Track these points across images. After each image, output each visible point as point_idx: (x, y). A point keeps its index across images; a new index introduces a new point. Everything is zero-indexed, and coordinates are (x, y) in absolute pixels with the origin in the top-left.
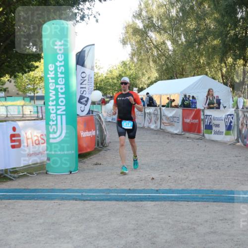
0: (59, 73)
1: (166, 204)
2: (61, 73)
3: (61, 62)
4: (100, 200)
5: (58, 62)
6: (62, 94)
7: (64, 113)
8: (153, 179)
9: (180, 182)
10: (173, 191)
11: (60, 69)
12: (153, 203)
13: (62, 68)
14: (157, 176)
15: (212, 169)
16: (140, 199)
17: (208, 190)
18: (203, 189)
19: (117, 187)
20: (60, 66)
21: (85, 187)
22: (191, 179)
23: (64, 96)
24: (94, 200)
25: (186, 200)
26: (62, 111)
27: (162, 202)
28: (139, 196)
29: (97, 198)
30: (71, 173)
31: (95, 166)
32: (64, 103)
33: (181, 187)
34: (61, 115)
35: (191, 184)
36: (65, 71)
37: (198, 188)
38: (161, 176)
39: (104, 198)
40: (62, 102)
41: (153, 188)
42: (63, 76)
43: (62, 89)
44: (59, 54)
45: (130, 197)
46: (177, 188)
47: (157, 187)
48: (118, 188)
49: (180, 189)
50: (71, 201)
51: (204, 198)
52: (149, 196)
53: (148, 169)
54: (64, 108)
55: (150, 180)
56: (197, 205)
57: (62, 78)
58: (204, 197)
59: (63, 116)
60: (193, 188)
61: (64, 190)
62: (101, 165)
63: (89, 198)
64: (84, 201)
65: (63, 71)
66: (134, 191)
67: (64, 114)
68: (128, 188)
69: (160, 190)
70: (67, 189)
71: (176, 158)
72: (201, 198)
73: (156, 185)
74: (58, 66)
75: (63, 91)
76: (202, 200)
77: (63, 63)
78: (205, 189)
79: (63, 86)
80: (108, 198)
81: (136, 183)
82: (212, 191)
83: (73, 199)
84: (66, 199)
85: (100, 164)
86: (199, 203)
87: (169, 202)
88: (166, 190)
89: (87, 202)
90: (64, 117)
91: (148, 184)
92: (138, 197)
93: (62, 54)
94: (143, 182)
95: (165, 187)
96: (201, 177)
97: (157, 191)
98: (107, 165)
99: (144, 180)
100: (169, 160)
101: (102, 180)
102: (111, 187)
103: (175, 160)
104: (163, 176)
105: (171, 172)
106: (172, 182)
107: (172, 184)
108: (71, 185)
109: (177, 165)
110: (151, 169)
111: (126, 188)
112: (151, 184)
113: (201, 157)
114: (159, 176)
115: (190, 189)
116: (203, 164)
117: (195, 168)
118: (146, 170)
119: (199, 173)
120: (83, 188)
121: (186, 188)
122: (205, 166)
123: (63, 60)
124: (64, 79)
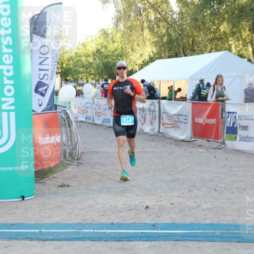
0: (3, 47)
1: (168, 245)
2: (8, 46)
3: (6, 29)
4: (69, 240)
5: (2, 29)
6: (9, 78)
7: (13, 108)
8: (147, 207)
10: (177, 227)
11: (5, 40)
12: (148, 244)
13: (9, 38)
14: (154, 204)
15: (236, 192)
16: (128, 237)
17: (230, 225)
19: (93, 220)
20: (6, 36)
21: (45, 221)
22: (205, 207)
23: (12, 82)
24: (59, 240)
25: (197, 239)
26: (9, 105)
27: (162, 242)
28: (126, 233)
29: (62, 236)
30: (23, 197)
32: (12, 94)
33: (189, 220)
34: (8, 111)
35: (204, 215)
36: (13, 43)
37: (215, 221)
38: (159, 203)
39: (74, 236)
40: (9, 91)
41: (148, 222)
42: (10, 51)
43: (8, 71)
44: (3, 16)
45: (113, 235)
46: (183, 222)
47: (153, 220)
48: (95, 222)
49: (188, 223)
50: (23, 242)
51: (224, 237)
52: (142, 233)
53: (140, 193)
54: (12, 100)
55: (143, 209)
56: (213, 246)
57: (10, 54)
58: (224, 235)
59: (10, 113)
60: (208, 222)
61: (12, 226)
62: (70, 188)
63: (51, 237)
64: (44, 240)
65: (11, 43)
66: (120, 226)
68: (110, 222)
69: (157, 224)
70: (16, 224)
71: (182, 176)
72: (219, 237)
73: (152, 217)
74: (3, 35)
75: (11, 74)
76: (222, 239)
77: (9, 32)
78: (225, 223)
79: (11, 67)
80: (80, 236)
81: (122, 214)
82: (236, 226)
83: (27, 239)
84: (17, 239)
85: (68, 186)
86: (216, 243)
87: (172, 242)
88: (166, 224)
89: (48, 242)
90: (12, 114)
91: (139, 216)
92: (125, 235)
93: (7, 17)
94: (133, 212)
95: (165, 219)
96: (220, 205)
97: (154, 226)
98: (77, 187)
99: (135, 209)
100: (172, 179)
101: (70, 209)
102: (85, 221)
103: (181, 180)
104: (163, 203)
105: (175, 197)
106: (176, 212)
107: (176, 215)
108: (23, 218)
109: (184, 187)
110: (145, 194)
111: (107, 222)
112: (144, 216)
113: (220, 175)
114: (157, 203)
115: (202, 223)
116: (223, 185)
117: (211, 191)
118: (137, 195)
119: (216, 199)
120: (42, 221)
121: (197, 222)
122: (225, 188)
123: (10, 27)
124: (11, 56)
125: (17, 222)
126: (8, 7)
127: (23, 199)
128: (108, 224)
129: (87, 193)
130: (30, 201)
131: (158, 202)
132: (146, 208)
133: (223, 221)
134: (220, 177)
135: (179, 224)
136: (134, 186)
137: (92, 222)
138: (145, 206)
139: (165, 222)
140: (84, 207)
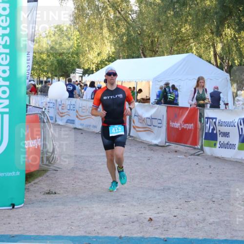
3: (4, 28)
7: (7, 110)
8: (151, 219)
9: (195, 226)
13: (7, 38)
14: (155, 215)
18: (235, 238)
19: (98, 233)
20: (4, 35)
22: (211, 221)
23: (7, 83)
30: (13, 206)
31: (48, 196)
32: (7, 95)
34: (2, 114)
35: (214, 229)
38: (160, 215)
40: (4, 92)
41: (157, 236)
42: (7, 51)
43: (4, 71)
44: (1, 15)
47: (162, 234)
48: (100, 235)
49: (201, 238)
53: (135, 203)
54: (7, 102)
55: (146, 221)
57: (6, 54)
59: (5, 115)
62: (57, 195)
65: (8, 43)
66: (129, 240)
67: (6, 113)
68: (118, 236)
69: (168, 238)
70: (17, 236)
71: (172, 185)
73: (159, 231)
74: (1, 34)
75: (6, 75)
77: (7, 31)
78: (240, 239)
79: (7, 68)
81: (126, 227)
85: (55, 193)
88: (179, 238)
90: (6, 117)
91: (145, 230)
93: (6, 16)
94: (136, 225)
95: (175, 234)
96: (226, 218)
97: (166, 241)
98: (65, 195)
99: (137, 221)
100: (162, 188)
101: (68, 220)
102: (89, 233)
103: (172, 189)
104: (164, 215)
105: (173, 208)
106: (183, 225)
107: (184, 228)
108: (20, 229)
109: (178, 196)
110: (140, 204)
111: (114, 235)
112: (151, 229)
113: (211, 185)
114: (158, 215)
115: (215, 238)
116: (219, 196)
117: (208, 203)
118: (132, 205)
119: (218, 212)
120: (43, 233)
121: (209, 238)
122: (222, 199)
123: (8, 26)
124: (8, 56)
125: (16, 233)
126: (7, 6)
127: (13, 207)
128: (115, 237)
129: (78, 202)
130: (20, 210)
131: (158, 213)
132: (149, 220)
133: (237, 236)
134: (211, 187)
135: (192, 239)
136: (125, 195)
137: (97, 235)
138: (148, 218)
139: (176, 237)
140: (82, 217)
